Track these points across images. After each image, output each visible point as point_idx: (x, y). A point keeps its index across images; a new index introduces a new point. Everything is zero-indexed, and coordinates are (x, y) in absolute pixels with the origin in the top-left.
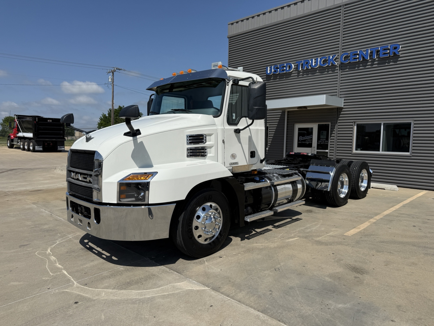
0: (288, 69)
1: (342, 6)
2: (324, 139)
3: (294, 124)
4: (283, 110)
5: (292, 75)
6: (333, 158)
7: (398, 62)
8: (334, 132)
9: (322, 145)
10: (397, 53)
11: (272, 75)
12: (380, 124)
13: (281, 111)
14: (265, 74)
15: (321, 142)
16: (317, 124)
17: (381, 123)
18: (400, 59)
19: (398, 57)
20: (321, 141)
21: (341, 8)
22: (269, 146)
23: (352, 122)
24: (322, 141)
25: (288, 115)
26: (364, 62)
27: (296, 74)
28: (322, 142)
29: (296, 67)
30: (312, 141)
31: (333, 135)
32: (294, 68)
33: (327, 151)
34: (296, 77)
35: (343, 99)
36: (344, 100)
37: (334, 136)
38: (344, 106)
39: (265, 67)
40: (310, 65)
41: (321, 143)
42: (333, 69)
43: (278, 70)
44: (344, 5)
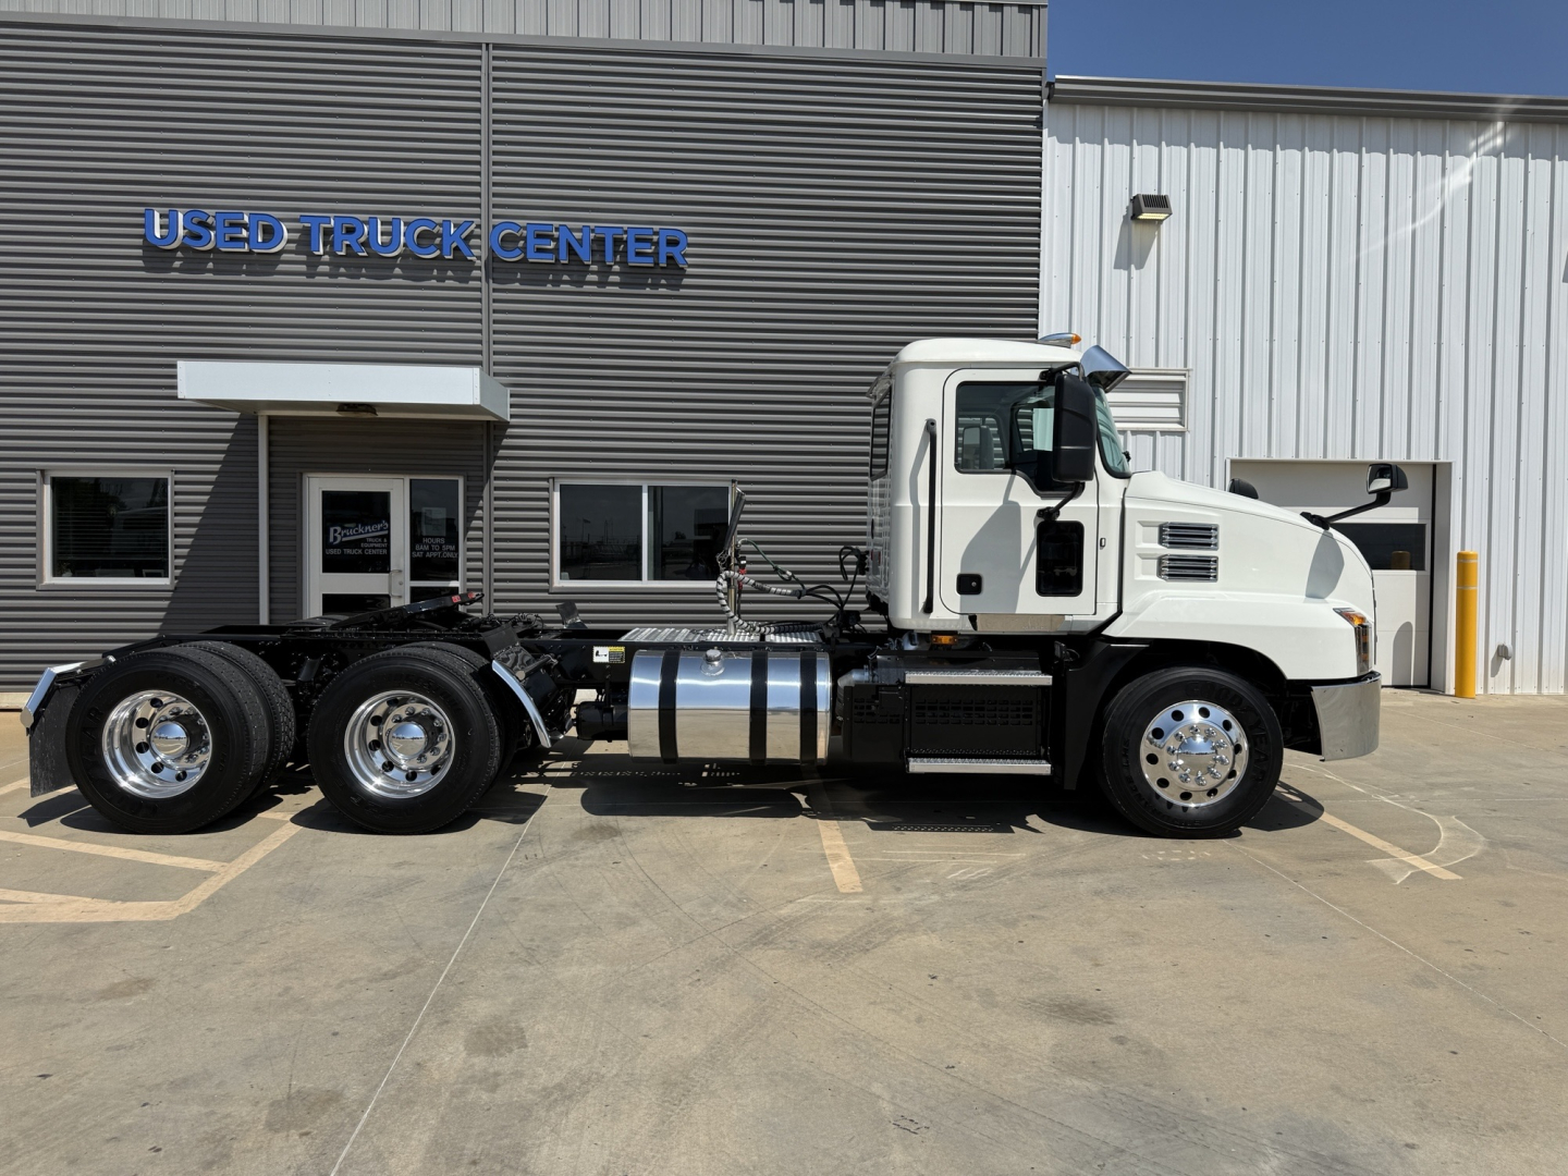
0: (260, 240)
1: (484, 46)
2: (437, 540)
3: (301, 474)
4: (247, 413)
5: (281, 267)
6: (481, 611)
7: (683, 291)
8: (479, 512)
9: (432, 563)
10: (679, 259)
11: (174, 251)
12: (639, 488)
13: (236, 414)
14: (139, 241)
15: (425, 552)
16: (407, 479)
17: (641, 487)
18: (686, 281)
19: (678, 271)
20: (427, 548)
21: (483, 52)
22: (176, 567)
23: (547, 479)
24: (430, 548)
25: (270, 433)
26: (576, 268)
27: (303, 268)
28: (430, 550)
29: (296, 236)
30: (388, 548)
31: (475, 523)
32: (289, 241)
33: (453, 584)
34: (303, 279)
35: (509, 390)
36: (512, 396)
37: (481, 529)
38: (512, 416)
39: (141, 209)
40: (362, 239)
41: (428, 555)
42: (460, 274)
43: (212, 233)
44: (491, 46)
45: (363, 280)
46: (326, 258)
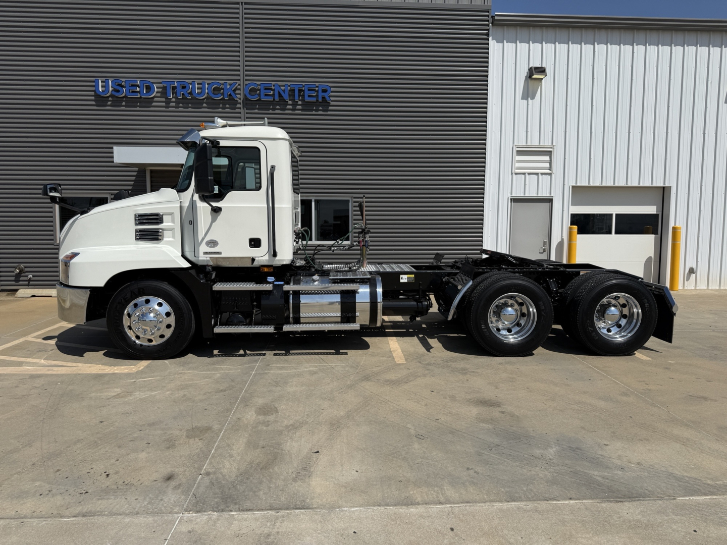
0: (145, 92)
1: (240, 3)
4: (141, 169)
5: (154, 104)
7: (329, 113)
10: (327, 98)
11: (108, 97)
13: (137, 169)
14: (93, 93)
17: (311, 200)
18: (330, 108)
19: (327, 104)
21: (240, 6)
25: (151, 177)
26: (282, 103)
27: (164, 104)
29: (160, 90)
32: (157, 92)
39: (93, 79)
40: (189, 91)
42: (232, 106)
43: (124, 89)
44: (243, 3)
45: (190, 109)
46: (174, 100)
